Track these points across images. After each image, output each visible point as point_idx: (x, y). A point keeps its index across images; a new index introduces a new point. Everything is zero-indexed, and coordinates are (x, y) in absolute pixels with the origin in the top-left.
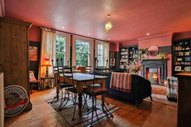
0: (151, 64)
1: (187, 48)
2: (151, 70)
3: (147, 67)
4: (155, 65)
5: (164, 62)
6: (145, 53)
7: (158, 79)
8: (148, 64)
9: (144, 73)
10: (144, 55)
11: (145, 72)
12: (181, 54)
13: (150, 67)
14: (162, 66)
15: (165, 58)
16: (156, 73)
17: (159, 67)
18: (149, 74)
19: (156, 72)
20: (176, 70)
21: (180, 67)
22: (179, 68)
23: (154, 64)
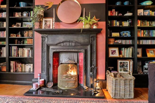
0: (65, 44)
1: (126, 13)
2: (64, 58)
3: (55, 51)
4: (73, 44)
5: (92, 37)
6: (52, 17)
7: (78, 76)
8: (57, 42)
9: (50, 64)
10: (48, 19)
11: (51, 62)
12: (116, 24)
13: (61, 50)
14: (89, 47)
15: (95, 27)
16: (76, 64)
17: (83, 51)
18: (60, 68)
19: (76, 62)
20: (111, 55)
21: (117, 49)
22: (115, 51)
23: (72, 42)
